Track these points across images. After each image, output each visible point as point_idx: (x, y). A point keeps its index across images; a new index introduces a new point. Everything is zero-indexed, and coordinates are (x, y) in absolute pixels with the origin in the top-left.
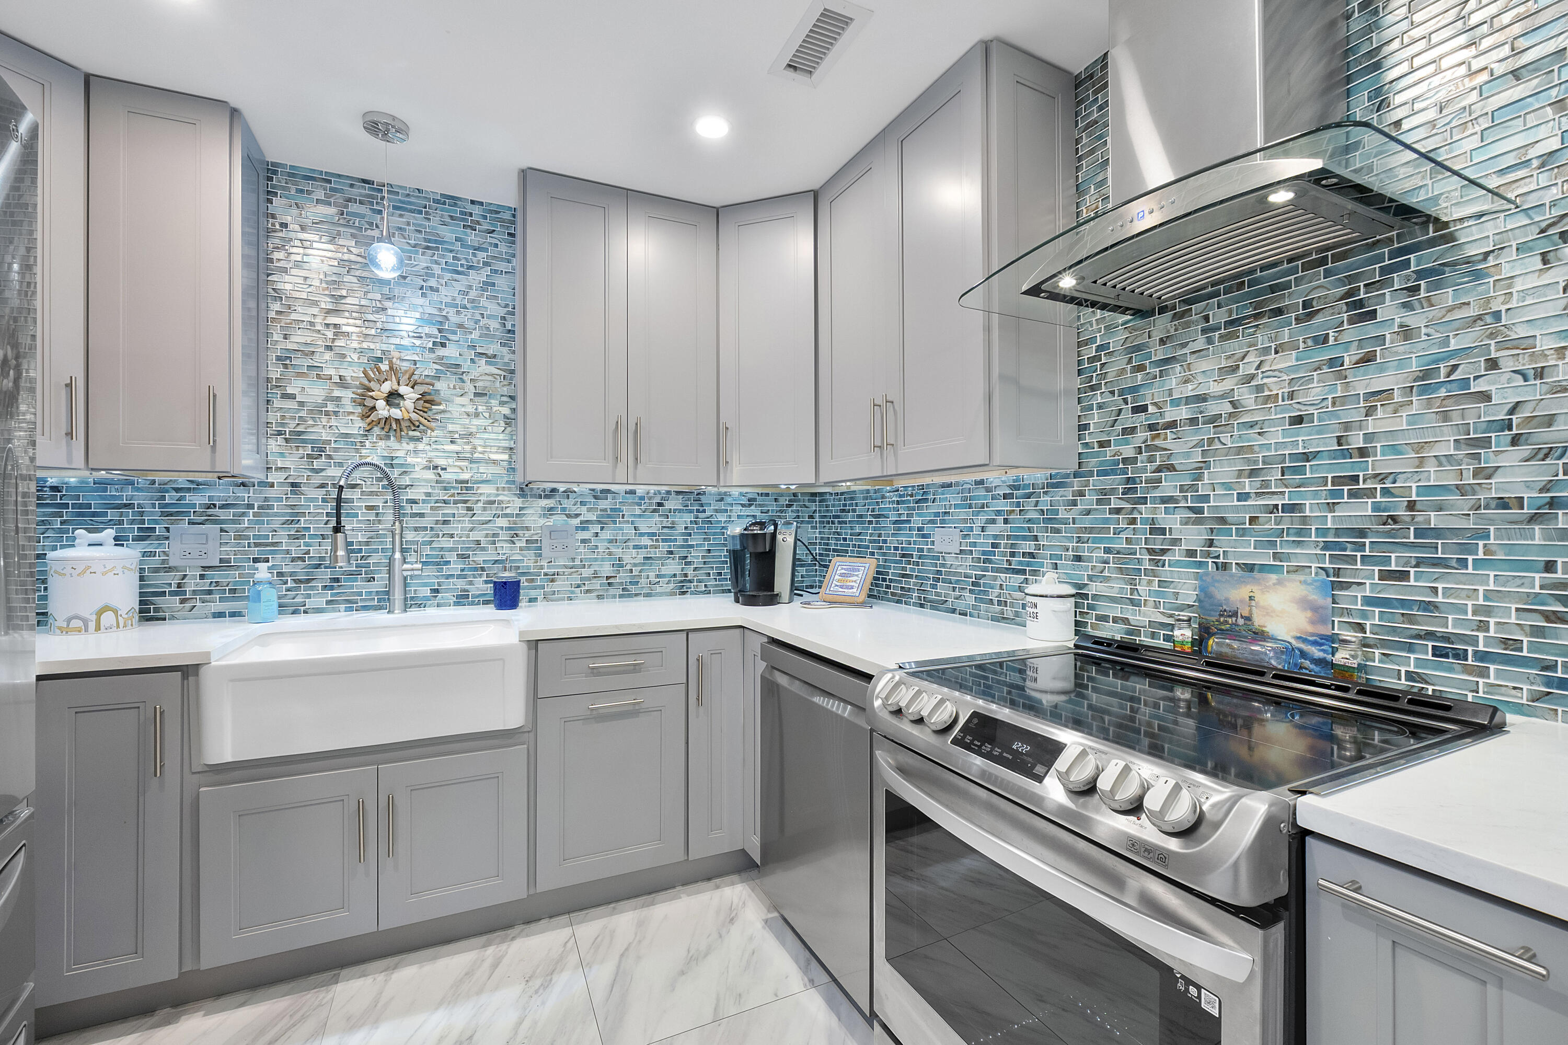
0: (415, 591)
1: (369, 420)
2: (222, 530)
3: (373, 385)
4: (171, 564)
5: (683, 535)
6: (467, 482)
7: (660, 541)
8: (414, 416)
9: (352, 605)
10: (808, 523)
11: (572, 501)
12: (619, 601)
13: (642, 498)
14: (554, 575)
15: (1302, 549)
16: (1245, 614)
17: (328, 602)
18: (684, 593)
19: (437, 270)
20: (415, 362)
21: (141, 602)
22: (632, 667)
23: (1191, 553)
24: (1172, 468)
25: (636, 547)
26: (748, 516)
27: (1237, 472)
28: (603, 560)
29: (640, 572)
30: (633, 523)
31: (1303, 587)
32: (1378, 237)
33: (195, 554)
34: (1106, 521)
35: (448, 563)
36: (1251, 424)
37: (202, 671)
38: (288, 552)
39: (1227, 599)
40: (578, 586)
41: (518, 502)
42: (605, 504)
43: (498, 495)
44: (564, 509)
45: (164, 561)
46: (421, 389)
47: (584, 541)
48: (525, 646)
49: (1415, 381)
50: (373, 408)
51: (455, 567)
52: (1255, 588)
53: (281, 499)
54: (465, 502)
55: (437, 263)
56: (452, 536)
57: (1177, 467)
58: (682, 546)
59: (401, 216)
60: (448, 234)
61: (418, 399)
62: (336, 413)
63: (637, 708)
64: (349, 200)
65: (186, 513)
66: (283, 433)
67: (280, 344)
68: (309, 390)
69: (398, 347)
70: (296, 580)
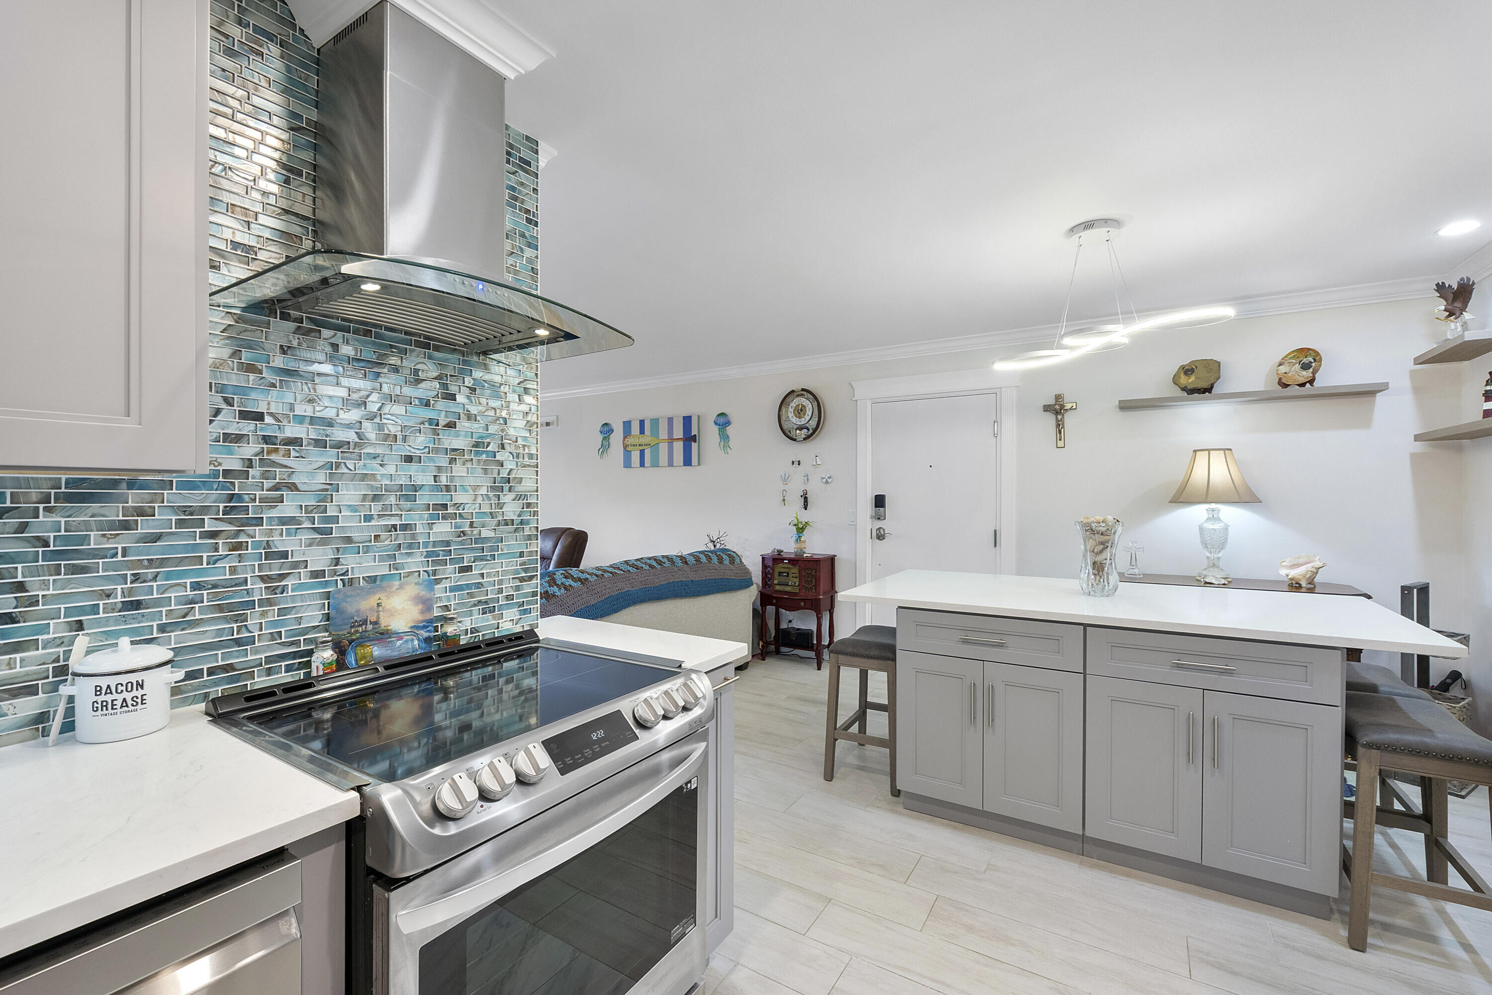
15: (412, 559)
16: (374, 619)
23: (316, 574)
24: (293, 487)
27: (362, 496)
31: (417, 587)
34: (195, 548)
36: (374, 456)
39: (358, 611)
49: (473, 447)
52: (382, 596)
57: (300, 487)
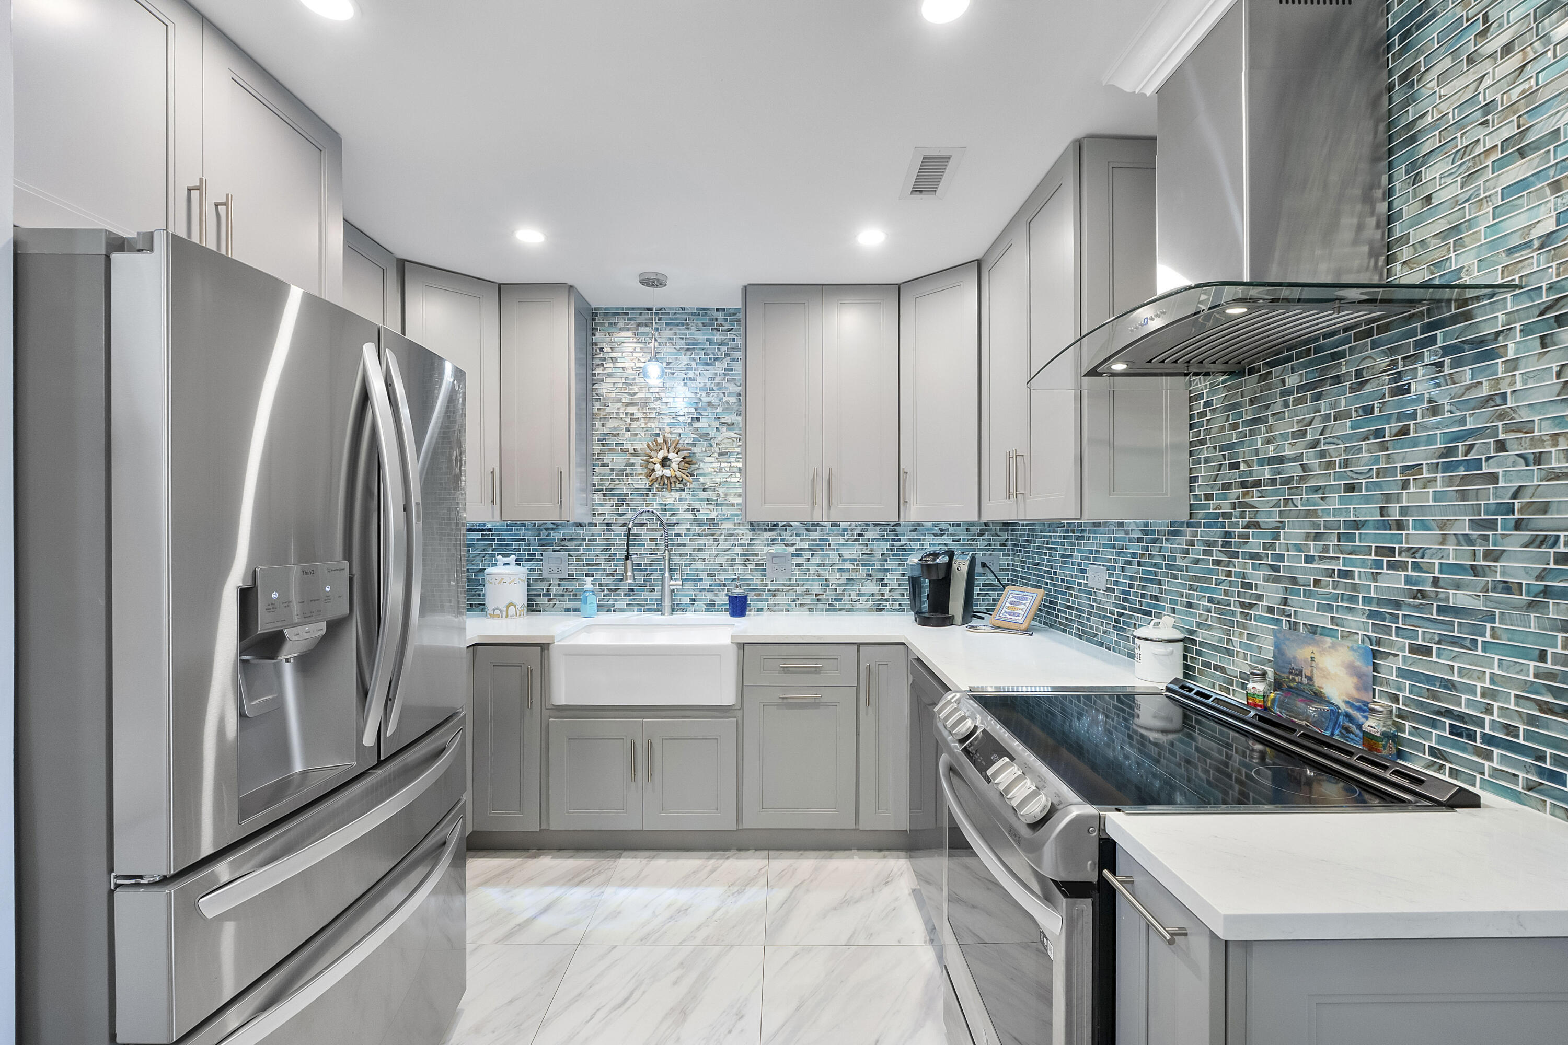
0: (680, 599)
1: (651, 478)
3: (653, 454)
4: (543, 577)
5: (880, 560)
6: (714, 520)
7: (860, 565)
8: (679, 473)
9: (641, 608)
10: (1000, 550)
11: (789, 533)
12: (826, 615)
13: (845, 530)
14: (775, 591)
15: (1352, 617)
16: (1308, 674)
17: (627, 605)
18: (881, 610)
19: (694, 364)
20: (680, 435)
21: (529, 600)
22: (814, 669)
23: (1270, 610)
24: (1257, 525)
25: (840, 570)
26: (939, 544)
27: (1305, 535)
28: (813, 580)
29: (843, 591)
30: (837, 551)
31: (1351, 653)
32: (1412, 312)
33: (555, 570)
34: (1210, 571)
35: (701, 580)
36: (1315, 488)
37: (551, 646)
38: (604, 570)
39: (1295, 658)
40: (794, 601)
41: (749, 535)
42: (815, 535)
43: (735, 529)
44: (783, 540)
45: (540, 575)
46: (682, 454)
47: (798, 565)
48: (735, 647)
49: (1440, 457)
50: (653, 470)
51: (706, 583)
52: (1315, 649)
53: (600, 535)
54: (713, 535)
55: (694, 360)
56: (704, 560)
57: (1262, 525)
58: (880, 570)
59: (671, 329)
60: (701, 337)
61: (681, 462)
62: (632, 474)
63: (817, 701)
64: (639, 325)
65: (551, 544)
66: (602, 490)
67: (600, 430)
68: (616, 460)
69: (669, 424)
70: (609, 590)
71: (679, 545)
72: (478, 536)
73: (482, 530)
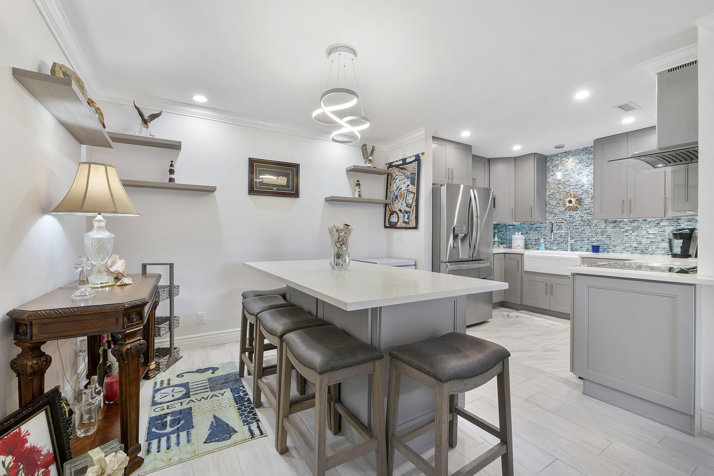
0: (576, 247)
1: (565, 207)
2: (538, 232)
3: (565, 199)
4: (530, 239)
6: (589, 220)
7: (658, 236)
8: (575, 205)
9: (562, 249)
11: (622, 224)
13: (650, 222)
14: (615, 245)
17: (557, 248)
19: (582, 167)
20: (576, 192)
21: (525, 245)
25: (647, 238)
28: (633, 242)
29: (649, 246)
30: (645, 230)
33: (534, 237)
37: (526, 255)
38: (549, 237)
40: (624, 249)
41: (605, 225)
42: (634, 224)
43: (598, 223)
44: (619, 226)
45: (529, 238)
46: (577, 198)
47: (626, 236)
48: (581, 258)
50: (566, 205)
51: (586, 242)
53: (548, 226)
54: (589, 225)
55: (582, 166)
56: (585, 234)
59: (573, 157)
60: (585, 158)
61: (576, 201)
62: (559, 206)
64: (562, 158)
65: (533, 229)
66: (549, 212)
67: (548, 193)
68: (553, 202)
69: (572, 189)
70: (551, 243)
71: (576, 229)
72: (512, 227)
73: (513, 225)
